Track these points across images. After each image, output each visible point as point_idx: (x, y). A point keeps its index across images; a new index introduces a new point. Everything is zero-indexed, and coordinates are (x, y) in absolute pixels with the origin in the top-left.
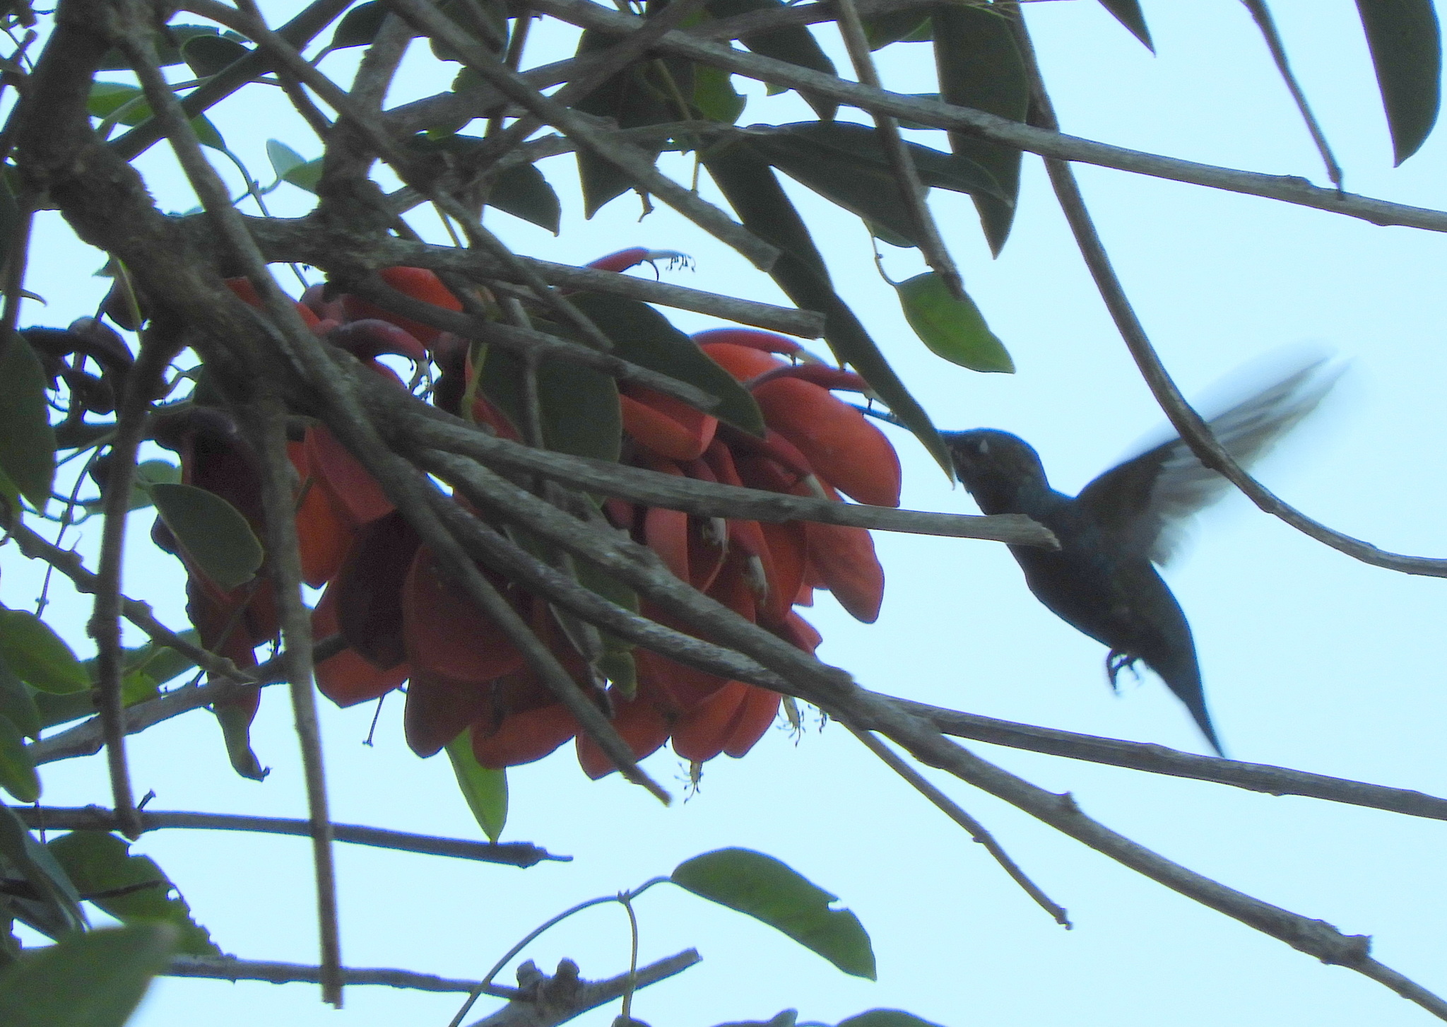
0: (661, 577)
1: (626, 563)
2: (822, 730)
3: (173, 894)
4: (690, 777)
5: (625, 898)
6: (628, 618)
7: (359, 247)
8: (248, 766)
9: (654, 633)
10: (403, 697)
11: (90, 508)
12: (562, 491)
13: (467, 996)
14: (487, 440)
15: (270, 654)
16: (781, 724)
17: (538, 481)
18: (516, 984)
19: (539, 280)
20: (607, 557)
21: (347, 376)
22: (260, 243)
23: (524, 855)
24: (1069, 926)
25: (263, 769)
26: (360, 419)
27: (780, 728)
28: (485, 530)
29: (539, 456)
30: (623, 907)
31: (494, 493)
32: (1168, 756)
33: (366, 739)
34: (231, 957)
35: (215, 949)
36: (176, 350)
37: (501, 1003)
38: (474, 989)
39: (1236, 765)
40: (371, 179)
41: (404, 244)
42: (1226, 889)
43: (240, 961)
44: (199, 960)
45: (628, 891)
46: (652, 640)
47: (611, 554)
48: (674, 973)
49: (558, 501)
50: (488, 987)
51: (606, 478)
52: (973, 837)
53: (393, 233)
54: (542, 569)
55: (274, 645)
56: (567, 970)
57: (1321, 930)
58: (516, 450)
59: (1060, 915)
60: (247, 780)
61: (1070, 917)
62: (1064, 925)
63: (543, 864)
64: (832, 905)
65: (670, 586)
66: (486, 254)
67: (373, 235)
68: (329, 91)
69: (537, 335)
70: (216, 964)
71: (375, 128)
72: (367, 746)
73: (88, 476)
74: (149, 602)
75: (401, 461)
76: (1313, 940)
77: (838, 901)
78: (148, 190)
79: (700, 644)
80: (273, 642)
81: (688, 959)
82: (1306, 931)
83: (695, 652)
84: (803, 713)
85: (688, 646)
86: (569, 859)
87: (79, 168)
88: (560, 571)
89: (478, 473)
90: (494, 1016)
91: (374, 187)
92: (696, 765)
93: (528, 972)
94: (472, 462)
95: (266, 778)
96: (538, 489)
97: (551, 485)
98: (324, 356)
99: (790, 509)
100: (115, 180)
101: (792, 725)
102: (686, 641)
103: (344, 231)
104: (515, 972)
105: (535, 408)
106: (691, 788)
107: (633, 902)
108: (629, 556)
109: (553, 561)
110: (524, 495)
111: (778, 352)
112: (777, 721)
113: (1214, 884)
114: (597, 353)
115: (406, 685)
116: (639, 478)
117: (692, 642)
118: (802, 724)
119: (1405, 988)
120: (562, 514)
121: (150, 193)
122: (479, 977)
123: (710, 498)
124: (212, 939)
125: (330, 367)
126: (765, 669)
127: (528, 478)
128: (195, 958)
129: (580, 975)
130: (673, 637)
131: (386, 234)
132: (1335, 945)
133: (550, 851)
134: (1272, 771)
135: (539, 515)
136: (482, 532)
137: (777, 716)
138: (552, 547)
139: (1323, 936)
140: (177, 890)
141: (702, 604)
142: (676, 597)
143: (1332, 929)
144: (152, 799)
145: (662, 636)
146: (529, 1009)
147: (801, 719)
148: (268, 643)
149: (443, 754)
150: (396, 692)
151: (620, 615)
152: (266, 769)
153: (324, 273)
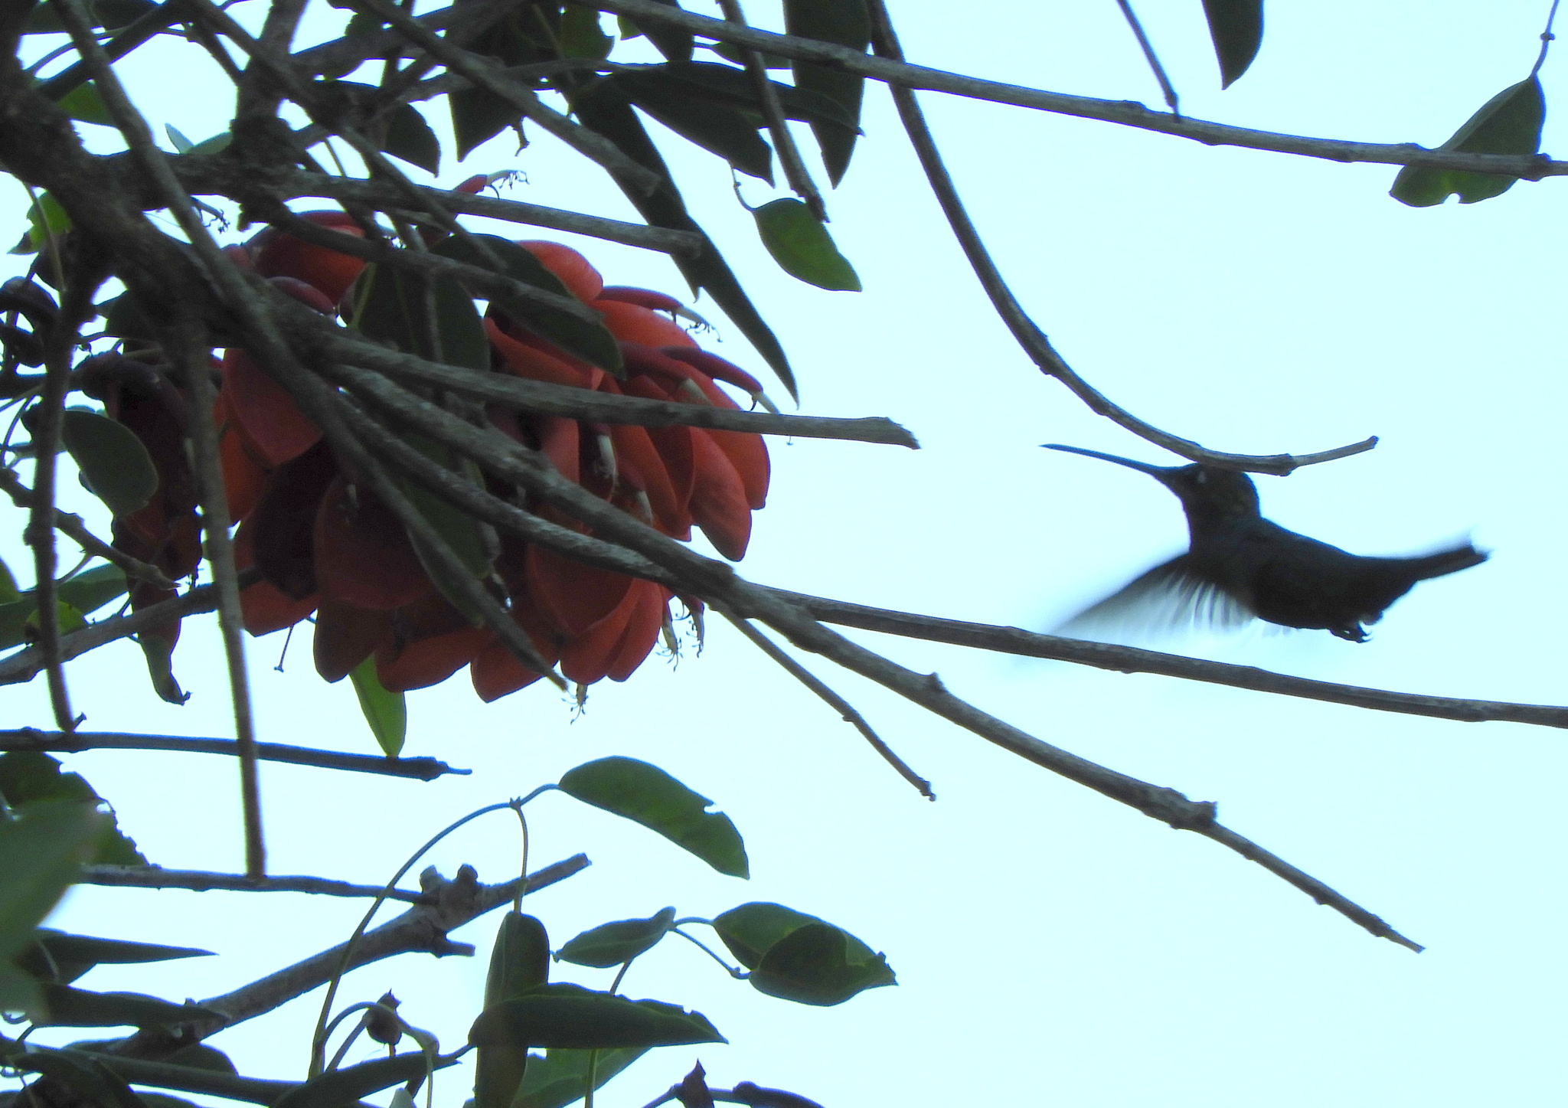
0: (557, 480)
1: (523, 467)
2: (700, 654)
3: (103, 808)
4: (576, 700)
5: (516, 805)
6: (525, 518)
7: (271, 180)
8: (170, 691)
9: (548, 532)
10: (312, 626)
11: (20, 454)
12: (460, 402)
13: (372, 900)
14: (392, 355)
15: (188, 586)
16: (660, 652)
17: (438, 392)
18: (419, 889)
19: (438, 207)
20: (504, 462)
21: (263, 298)
22: (181, 178)
23: (426, 769)
24: (933, 798)
25: (184, 693)
26: (274, 338)
27: (659, 654)
28: (391, 440)
29: (439, 369)
30: (515, 812)
31: (399, 405)
32: (1025, 639)
33: (277, 665)
34: (156, 867)
35: (141, 859)
36: (102, 278)
37: (405, 906)
38: (380, 894)
39: (1088, 646)
40: (280, 117)
41: (312, 175)
42: (1082, 760)
43: (164, 870)
44: (127, 870)
45: (519, 798)
46: (548, 539)
47: (509, 459)
48: (565, 876)
49: (457, 410)
50: (391, 892)
51: (505, 389)
52: (842, 716)
53: (302, 167)
54: (444, 474)
55: (192, 579)
56: (467, 874)
57: (1171, 798)
58: (418, 364)
59: (924, 787)
60: (170, 704)
61: (933, 790)
62: (928, 797)
63: (444, 777)
64: (707, 809)
65: (563, 488)
66: (389, 185)
67: (283, 168)
68: (241, 37)
69: (435, 258)
70: (141, 873)
71: (284, 69)
72: (278, 672)
73: (20, 423)
74: (81, 515)
75: (313, 378)
76: (1163, 807)
77: (713, 805)
78: (76, 131)
79: (590, 541)
80: (191, 576)
81: (579, 862)
82: (1155, 798)
83: (586, 549)
84: (680, 641)
85: (580, 544)
86: (468, 772)
87: (13, 111)
88: (460, 476)
89: (384, 386)
90: (400, 918)
91: (283, 125)
92: (582, 687)
93: (429, 877)
94: (379, 376)
95: (186, 702)
96: (439, 400)
97: (450, 396)
98: (242, 282)
99: (674, 415)
100: (45, 121)
101: (670, 651)
102: (576, 539)
103: (255, 165)
104: (418, 877)
105: (434, 327)
106: (577, 709)
107: (523, 808)
108: (526, 461)
109: (455, 467)
110: (427, 406)
111: (659, 309)
112: (657, 648)
113: (1070, 756)
114: (492, 274)
115: (314, 615)
116: (530, 389)
117: (584, 540)
118: (679, 650)
119: (1248, 850)
120: (461, 422)
121: (77, 133)
122: (384, 883)
123: (600, 406)
124: (138, 849)
125: (247, 291)
126: (651, 563)
127: (429, 390)
128: (123, 868)
129: (479, 880)
130: (564, 535)
131: (296, 168)
132: (1184, 811)
133: (451, 765)
134: (1121, 651)
135: (441, 425)
136: (389, 441)
137: (656, 644)
138: (454, 453)
139: (1172, 803)
140: (109, 804)
141: (594, 504)
142: (569, 498)
143: (1180, 797)
144: (84, 721)
145: (556, 534)
146: (431, 912)
147: (679, 646)
148: (187, 577)
149: (348, 679)
150: (305, 622)
151: (516, 515)
152: (186, 694)
153: (239, 204)
